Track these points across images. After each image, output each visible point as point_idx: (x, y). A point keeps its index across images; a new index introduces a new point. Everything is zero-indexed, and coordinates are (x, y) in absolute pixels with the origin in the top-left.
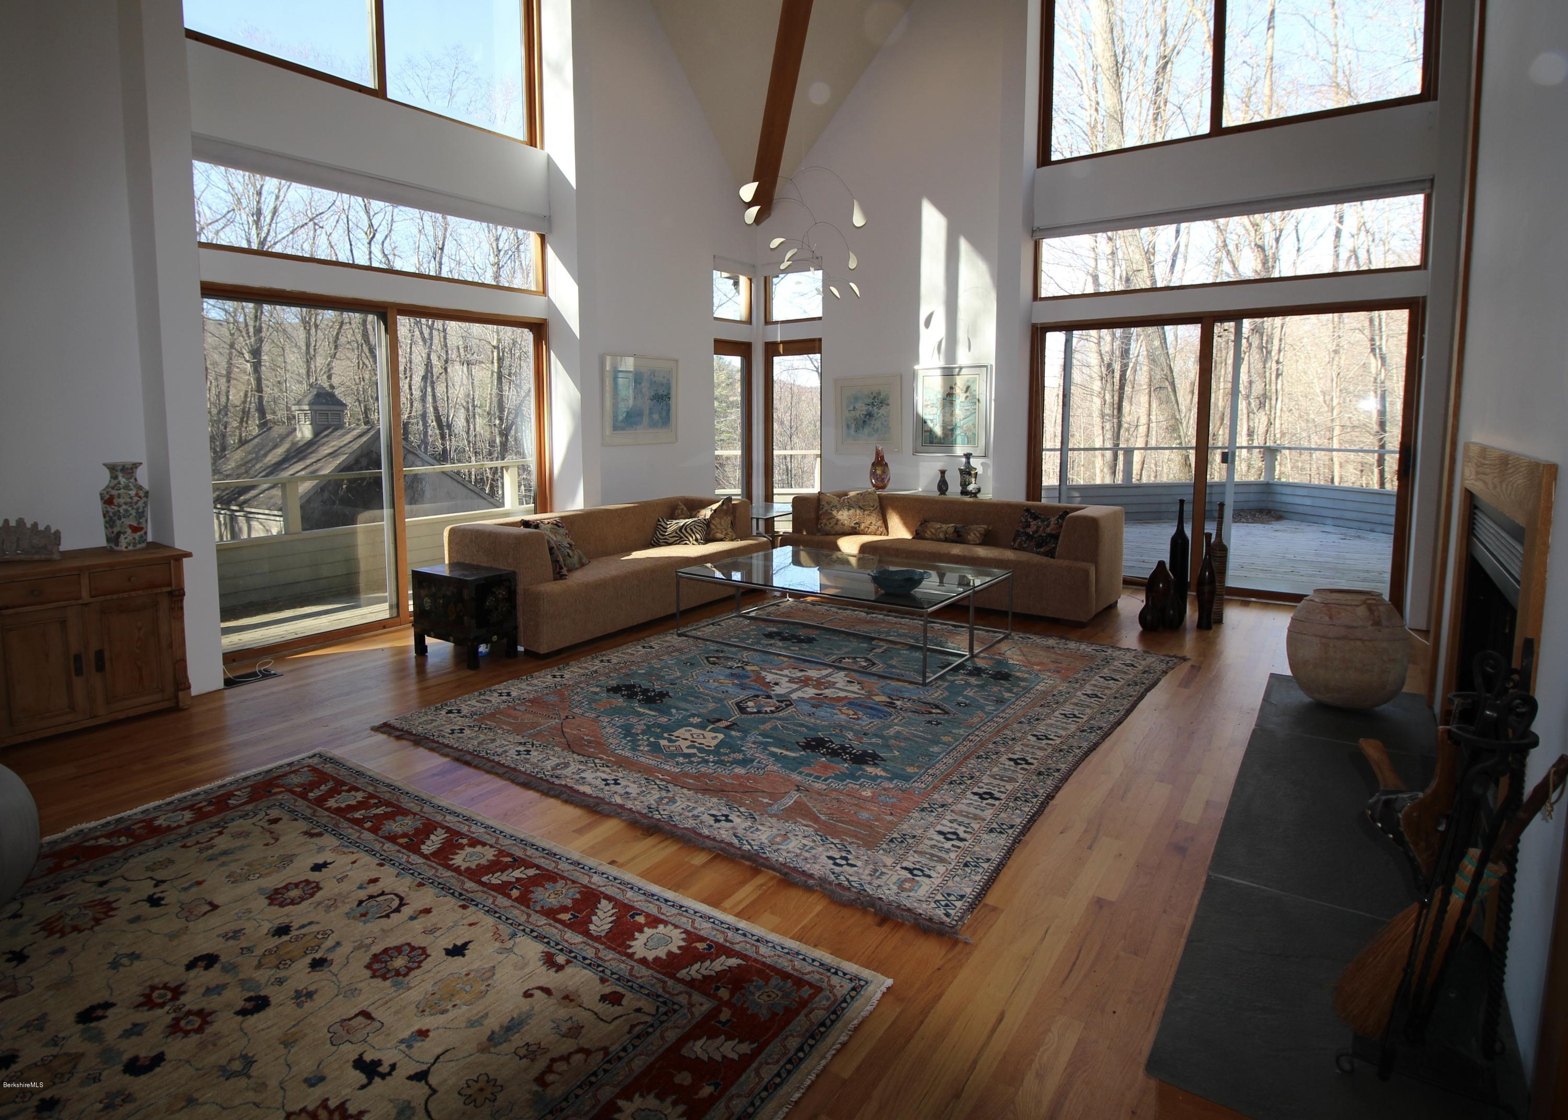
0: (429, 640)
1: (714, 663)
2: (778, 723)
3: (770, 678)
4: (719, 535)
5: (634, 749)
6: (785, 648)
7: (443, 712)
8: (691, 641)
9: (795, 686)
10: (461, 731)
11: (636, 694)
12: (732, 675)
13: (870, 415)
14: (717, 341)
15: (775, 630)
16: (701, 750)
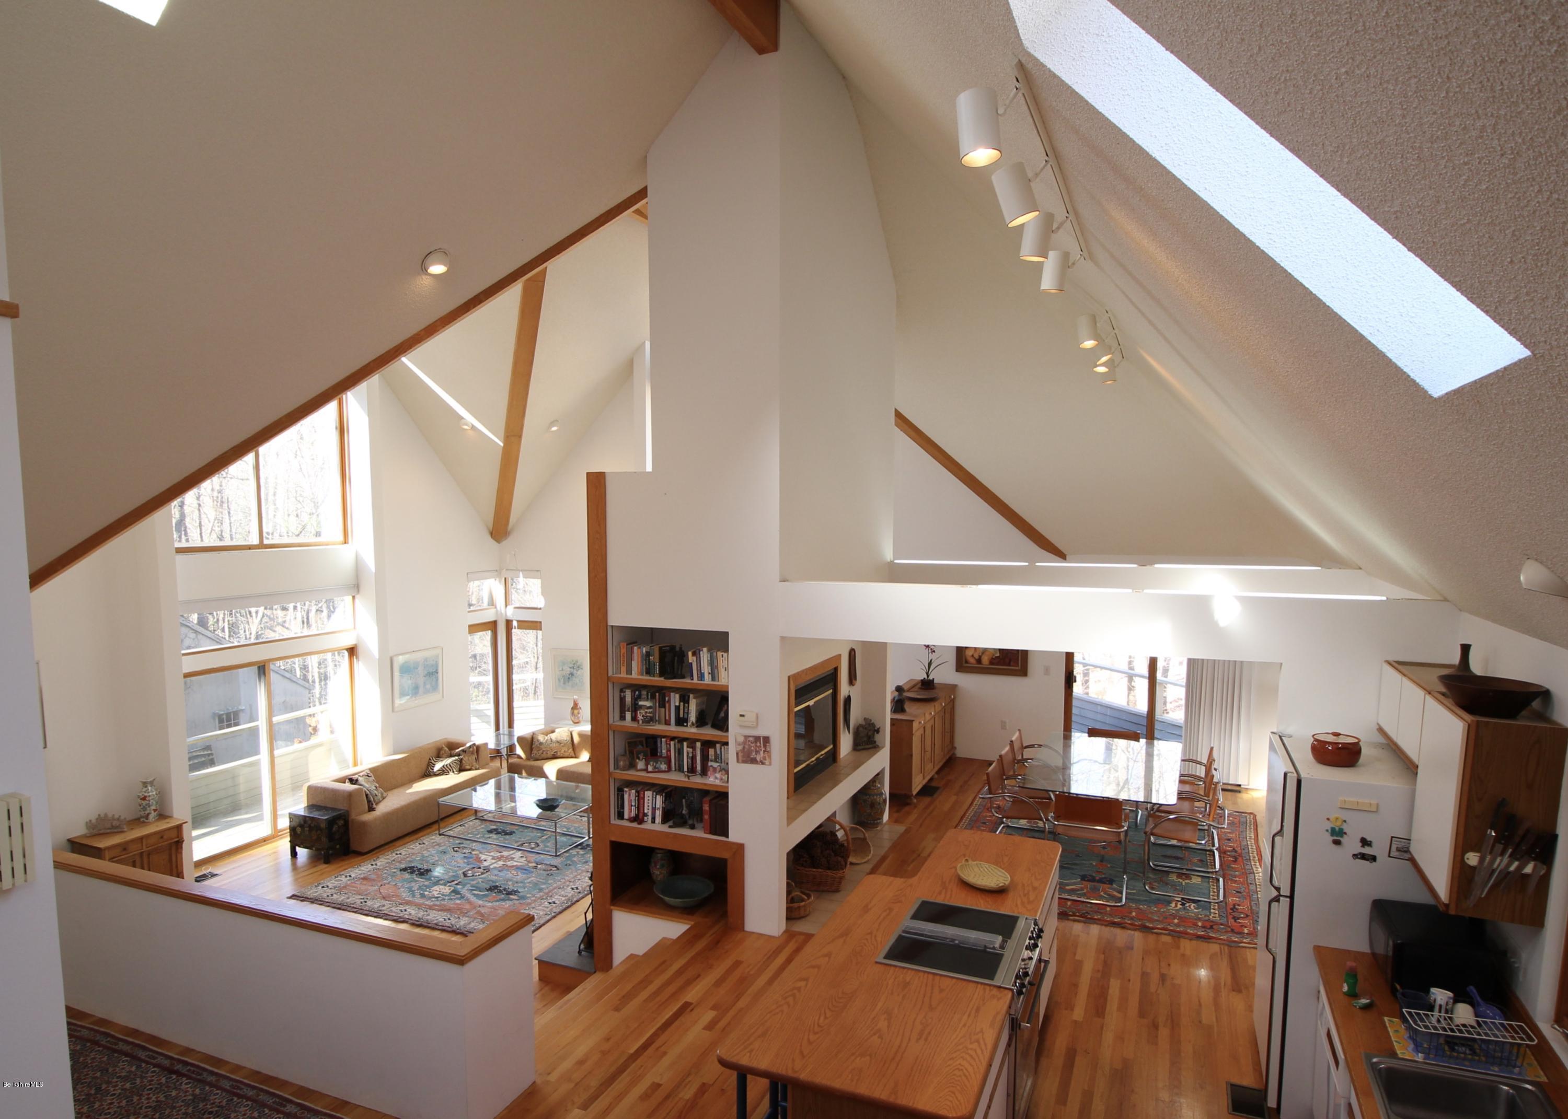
0: (298, 849)
1: (457, 851)
2: (480, 880)
3: (483, 857)
4: (468, 767)
5: (414, 896)
6: (497, 839)
7: (320, 887)
8: (446, 838)
9: (494, 861)
10: (332, 895)
11: (415, 871)
12: (465, 857)
13: (572, 674)
14: (470, 626)
15: (494, 827)
16: (443, 895)
